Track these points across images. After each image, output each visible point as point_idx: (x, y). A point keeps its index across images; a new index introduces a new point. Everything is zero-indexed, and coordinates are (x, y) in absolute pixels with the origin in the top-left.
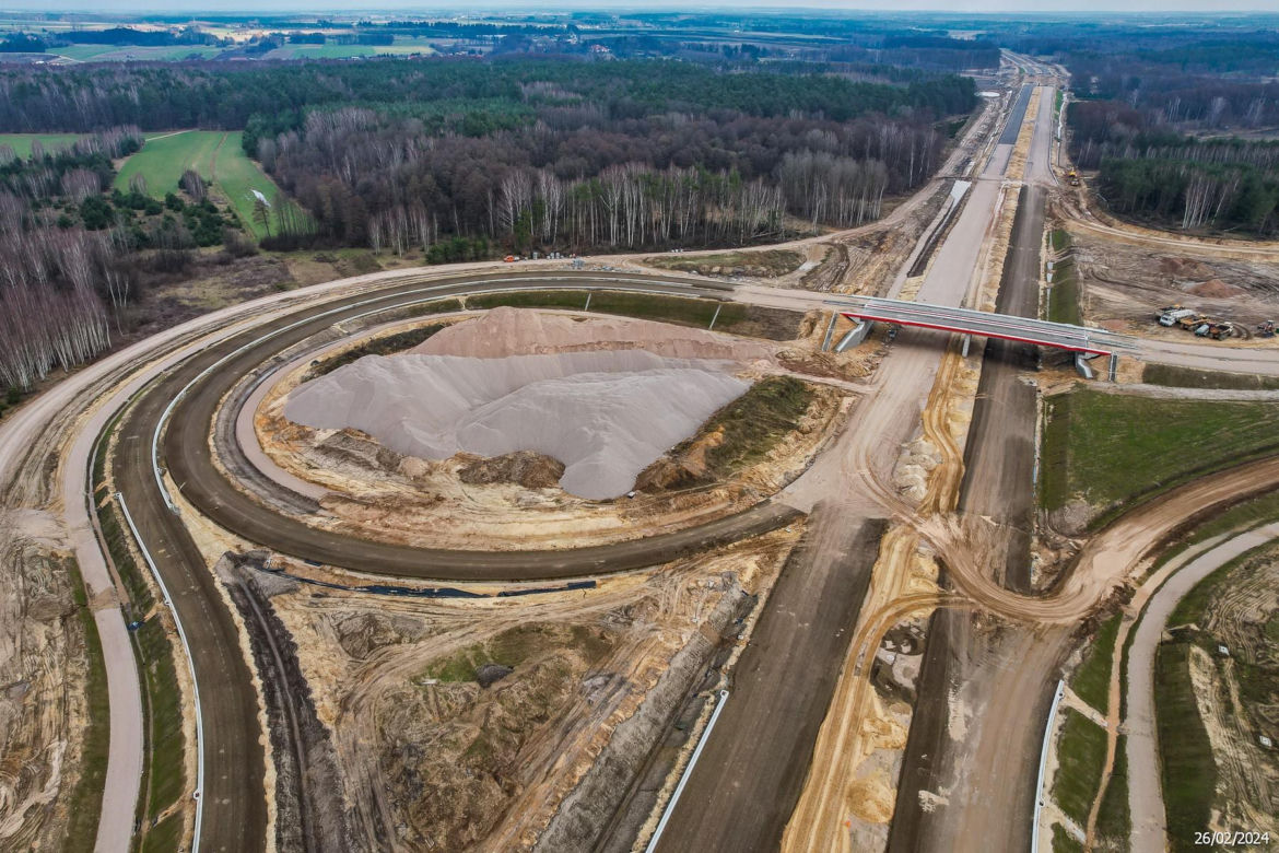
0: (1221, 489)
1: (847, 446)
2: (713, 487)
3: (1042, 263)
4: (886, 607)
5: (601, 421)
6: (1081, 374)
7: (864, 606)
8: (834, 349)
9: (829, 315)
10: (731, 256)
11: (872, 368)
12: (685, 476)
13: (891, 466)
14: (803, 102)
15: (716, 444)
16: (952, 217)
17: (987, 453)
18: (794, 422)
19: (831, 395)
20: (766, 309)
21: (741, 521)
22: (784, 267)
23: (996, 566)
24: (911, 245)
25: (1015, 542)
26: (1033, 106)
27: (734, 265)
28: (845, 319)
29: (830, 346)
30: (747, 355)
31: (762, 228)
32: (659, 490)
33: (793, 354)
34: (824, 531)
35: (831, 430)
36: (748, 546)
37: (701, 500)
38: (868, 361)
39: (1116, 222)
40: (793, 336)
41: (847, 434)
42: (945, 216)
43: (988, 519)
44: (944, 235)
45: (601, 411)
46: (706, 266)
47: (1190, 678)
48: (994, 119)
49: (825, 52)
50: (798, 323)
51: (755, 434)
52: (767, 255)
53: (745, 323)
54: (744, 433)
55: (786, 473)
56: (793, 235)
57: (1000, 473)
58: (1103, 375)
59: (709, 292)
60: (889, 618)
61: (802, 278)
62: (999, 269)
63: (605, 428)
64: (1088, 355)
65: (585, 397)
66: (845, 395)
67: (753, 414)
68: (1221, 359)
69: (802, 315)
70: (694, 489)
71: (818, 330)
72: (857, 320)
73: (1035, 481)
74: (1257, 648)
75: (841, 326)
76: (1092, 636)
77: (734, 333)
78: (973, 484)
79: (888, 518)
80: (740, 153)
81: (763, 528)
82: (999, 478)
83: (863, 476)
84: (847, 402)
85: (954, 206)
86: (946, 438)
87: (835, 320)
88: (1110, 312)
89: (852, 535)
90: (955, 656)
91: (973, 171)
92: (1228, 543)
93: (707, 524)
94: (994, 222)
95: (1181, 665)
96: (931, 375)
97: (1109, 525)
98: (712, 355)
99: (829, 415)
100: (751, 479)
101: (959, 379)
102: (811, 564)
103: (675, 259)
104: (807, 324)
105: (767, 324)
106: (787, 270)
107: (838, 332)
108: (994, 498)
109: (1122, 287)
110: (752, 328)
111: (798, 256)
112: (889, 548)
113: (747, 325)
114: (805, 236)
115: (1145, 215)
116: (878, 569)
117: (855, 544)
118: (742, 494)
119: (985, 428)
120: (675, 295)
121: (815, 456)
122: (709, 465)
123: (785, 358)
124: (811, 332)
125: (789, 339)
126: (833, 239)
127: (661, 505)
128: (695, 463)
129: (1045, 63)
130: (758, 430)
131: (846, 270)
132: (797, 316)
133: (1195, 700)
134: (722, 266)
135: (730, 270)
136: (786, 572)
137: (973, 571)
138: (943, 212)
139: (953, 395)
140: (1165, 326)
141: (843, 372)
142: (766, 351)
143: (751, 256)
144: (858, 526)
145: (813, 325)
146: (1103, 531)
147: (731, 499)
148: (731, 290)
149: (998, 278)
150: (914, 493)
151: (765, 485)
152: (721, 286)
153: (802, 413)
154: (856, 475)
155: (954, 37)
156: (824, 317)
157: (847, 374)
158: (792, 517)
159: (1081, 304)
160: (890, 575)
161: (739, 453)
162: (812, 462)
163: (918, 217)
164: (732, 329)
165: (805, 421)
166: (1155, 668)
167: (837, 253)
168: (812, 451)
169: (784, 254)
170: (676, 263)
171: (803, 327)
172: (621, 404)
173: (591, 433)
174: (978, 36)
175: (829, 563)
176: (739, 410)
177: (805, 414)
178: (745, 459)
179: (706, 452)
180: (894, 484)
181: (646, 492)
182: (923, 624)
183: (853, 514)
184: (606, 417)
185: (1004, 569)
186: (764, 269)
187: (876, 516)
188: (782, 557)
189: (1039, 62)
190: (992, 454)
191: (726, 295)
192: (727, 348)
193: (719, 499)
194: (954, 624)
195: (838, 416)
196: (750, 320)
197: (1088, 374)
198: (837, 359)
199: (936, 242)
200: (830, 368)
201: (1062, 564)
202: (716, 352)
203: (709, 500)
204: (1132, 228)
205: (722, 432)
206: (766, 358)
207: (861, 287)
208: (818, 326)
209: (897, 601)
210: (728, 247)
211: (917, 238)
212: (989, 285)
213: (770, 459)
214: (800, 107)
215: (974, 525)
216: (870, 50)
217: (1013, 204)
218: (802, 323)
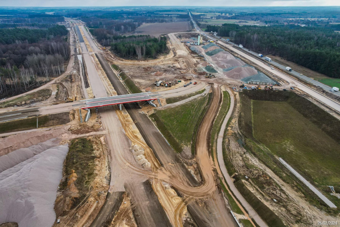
0: (205, 128)
1: (115, 156)
2: (87, 198)
3: (116, 75)
4: (175, 216)
5: (25, 193)
6: (153, 106)
7: (169, 219)
8: (85, 121)
9: (78, 110)
10: (25, 96)
11: (100, 124)
12: (75, 200)
13: (133, 158)
14: (18, 37)
15: (76, 179)
16: (84, 67)
17: (152, 141)
18: (93, 155)
19: (96, 139)
20: (55, 114)
21: (108, 208)
22: (47, 96)
23: (186, 180)
24: (80, 78)
25: (182, 168)
26: (81, 32)
27: (29, 99)
28: (83, 110)
29: (83, 120)
30: (58, 134)
31: (30, 83)
32: (69, 212)
33: (73, 128)
34: (135, 195)
35: (106, 152)
36: (118, 218)
37: (87, 207)
38: (97, 122)
39: (124, 60)
40: (69, 121)
41: (112, 152)
42: (82, 66)
43: (170, 164)
44: (86, 73)
45: (22, 188)
46: (19, 103)
47: (250, 191)
48: (74, 35)
49: (12, 20)
50: (68, 116)
51: (85, 166)
52: (38, 92)
53: (50, 122)
54: (82, 168)
55: (105, 177)
56: (42, 83)
57: (160, 146)
58: (158, 105)
59: (30, 114)
60: (179, 219)
61: (55, 98)
62: (108, 79)
63: (29, 196)
64: (152, 101)
65: (10, 186)
66: (100, 137)
67: (79, 159)
68: (177, 92)
69: (69, 113)
70: (81, 203)
71: (76, 116)
72: (87, 109)
73: (169, 145)
74: (250, 172)
75: (83, 113)
76: (222, 190)
77: (47, 126)
78: (157, 154)
79: (148, 179)
80: (7, 58)
81: (116, 206)
82: (162, 148)
83: (128, 166)
84: (102, 139)
85: (82, 63)
86: (139, 141)
87: (80, 112)
88: (144, 86)
89: (144, 192)
90: (205, 221)
91: (79, 52)
92: (218, 143)
93: (97, 217)
94: (96, 66)
95: (244, 187)
96: (118, 120)
97: (195, 151)
98: (46, 139)
99: (101, 147)
100: (97, 187)
101: (126, 119)
102: (142, 212)
103: (4, 103)
104: (72, 115)
105: (58, 120)
106: (48, 96)
107: (83, 115)
108: (166, 156)
109: (141, 78)
110: (53, 123)
111: (49, 90)
112: (157, 191)
113: (51, 122)
114: (46, 82)
115: (129, 57)
116: (161, 201)
117: (148, 195)
118: (99, 195)
119: (145, 133)
120: (16, 119)
121: (109, 165)
122: (79, 189)
123: (71, 130)
124: (74, 118)
125: (68, 122)
126: (56, 81)
127: (73, 218)
128: (74, 192)
129: (76, 20)
130: (85, 164)
131: (67, 91)
132: (67, 114)
133: (256, 197)
134: (25, 101)
135: (29, 102)
136: (138, 222)
137: (182, 185)
138: (80, 65)
139: (129, 124)
140: (158, 86)
141: (93, 128)
142: (64, 130)
143: (33, 94)
144: (143, 188)
145: (74, 115)
146: (196, 153)
147: (97, 200)
148: (38, 111)
149: (110, 82)
150: (147, 165)
151: (103, 186)
152: (32, 110)
153: (93, 150)
154: (126, 167)
155: (47, 14)
156: (76, 112)
157: (95, 129)
158: (121, 196)
159: (136, 85)
160: (166, 202)
161: (85, 177)
162: (109, 168)
163: (75, 68)
164: (46, 125)
165: (96, 153)
166: (239, 191)
167: (60, 86)
168: (107, 164)
169: (43, 91)
170: (6, 105)
171: (71, 117)
172: (29, 181)
173: (23, 201)
174: (54, 13)
175: (147, 208)
176: (75, 160)
177: (94, 150)
178: (89, 179)
179: (75, 184)
180: (139, 165)
181: (63, 216)
182: (188, 215)
183: (138, 183)
184: (26, 190)
185: (188, 180)
186: (41, 98)
187: (144, 180)
188: (131, 216)
189: (74, 19)
190: (153, 140)
191: (37, 113)
192: (50, 134)
193: (93, 202)
194: (195, 209)
195: (104, 146)
196: (51, 120)
197: (155, 106)
198: (88, 124)
199: (85, 75)
200: (88, 128)
201: (197, 169)
202: (47, 137)
203: (90, 205)
204: (128, 61)
205: (75, 173)
206: (66, 133)
207: (76, 96)
208: (76, 115)
209: (176, 211)
210: (22, 93)
211: (80, 75)
212: (109, 85)
213: (97, 175)
214: (19, 40)
215: (170, 169)
216: (26, 19)
217: (97, 59)
218: (70, 116)
